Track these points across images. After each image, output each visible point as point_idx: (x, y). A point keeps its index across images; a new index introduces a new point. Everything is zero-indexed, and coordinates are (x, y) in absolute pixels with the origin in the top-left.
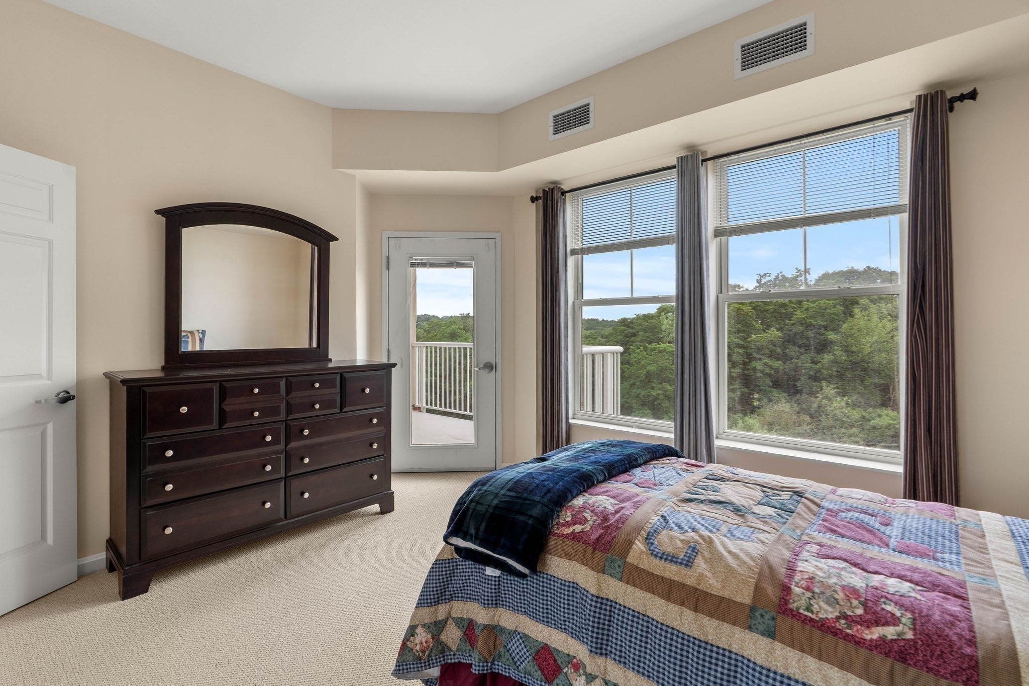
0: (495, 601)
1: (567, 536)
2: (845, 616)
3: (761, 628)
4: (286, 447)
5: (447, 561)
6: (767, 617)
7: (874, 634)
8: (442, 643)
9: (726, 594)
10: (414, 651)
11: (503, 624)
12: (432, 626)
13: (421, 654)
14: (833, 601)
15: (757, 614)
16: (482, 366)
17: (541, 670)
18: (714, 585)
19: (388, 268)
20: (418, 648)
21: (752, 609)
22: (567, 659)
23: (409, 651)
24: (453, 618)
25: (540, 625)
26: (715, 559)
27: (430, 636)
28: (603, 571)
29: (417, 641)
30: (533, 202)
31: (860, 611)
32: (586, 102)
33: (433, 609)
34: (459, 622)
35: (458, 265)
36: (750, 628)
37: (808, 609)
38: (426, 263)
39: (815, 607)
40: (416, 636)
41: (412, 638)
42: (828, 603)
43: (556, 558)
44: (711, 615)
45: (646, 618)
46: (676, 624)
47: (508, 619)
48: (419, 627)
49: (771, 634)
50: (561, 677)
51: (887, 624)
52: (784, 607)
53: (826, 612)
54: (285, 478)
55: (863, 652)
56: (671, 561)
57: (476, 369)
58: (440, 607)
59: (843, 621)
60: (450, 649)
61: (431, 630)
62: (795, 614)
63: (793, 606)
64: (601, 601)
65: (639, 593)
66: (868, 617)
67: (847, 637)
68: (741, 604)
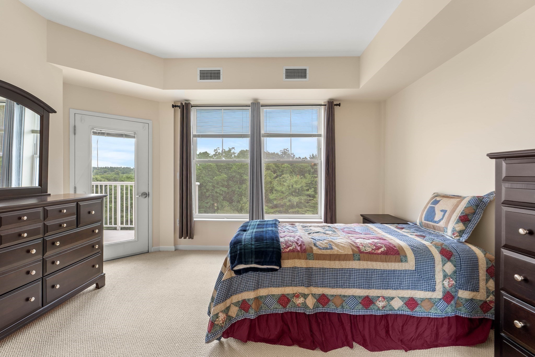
0: (257, 287)
1: (289, 251)
2: (373, 249)
3: (357, 259)
4: (43, 256)
5: (229, 279)
6: (358, 255)
7: (380, 251)
8: (229, 316)
9: (346, 253)
10: (219, 324)
11: (261, 295)
12: (226, 310)
13: (222, 325)
14: (369, 247)
15: (355, 255)
16: (140, 195)
17: (281, 305)
18: (342, 252)
19: (75, 134)
20: (221, 322)
21: (353, 255)
22: (293, 295)
23: (217, 326)
24: (233, 304)
25: (280, 288)
26: (337, 245)
27: (225, 315)
28: (307, 259)
29: (220, 319)
30: (173, 107)
31: (375, 247)
32: (219, 69)
33: (224, 303)
34: (236, 304)
35: (127, 136)
36: (354, 260)
37: (366, 250)
38: (104, 133)
39: (367, 249)
40: (219, 317)
41: (217, 320)
42: (368, 247)
43: (286, 260)
44: (344, 260)
45: (323, 269)
46: (334, 267)
47: (263, 292)
48: (220, 313)
49: (359, 260)
50: (291, 303)
51: (381, 248)
52: (361, 252)
53: (369, 250)
54: (42, 278)
55: (380, 255)
56: (327, 249)
57: (137, 196)
58: (227, 301)
59: (373, 251)
60: (233, 317)
61: (225, 312)
62: (363, 252)
63: (362, 251)
64: (308, 269)
65: (320, 262)
66: (377, 248)
67: (375, 254)
68: (350, 254)
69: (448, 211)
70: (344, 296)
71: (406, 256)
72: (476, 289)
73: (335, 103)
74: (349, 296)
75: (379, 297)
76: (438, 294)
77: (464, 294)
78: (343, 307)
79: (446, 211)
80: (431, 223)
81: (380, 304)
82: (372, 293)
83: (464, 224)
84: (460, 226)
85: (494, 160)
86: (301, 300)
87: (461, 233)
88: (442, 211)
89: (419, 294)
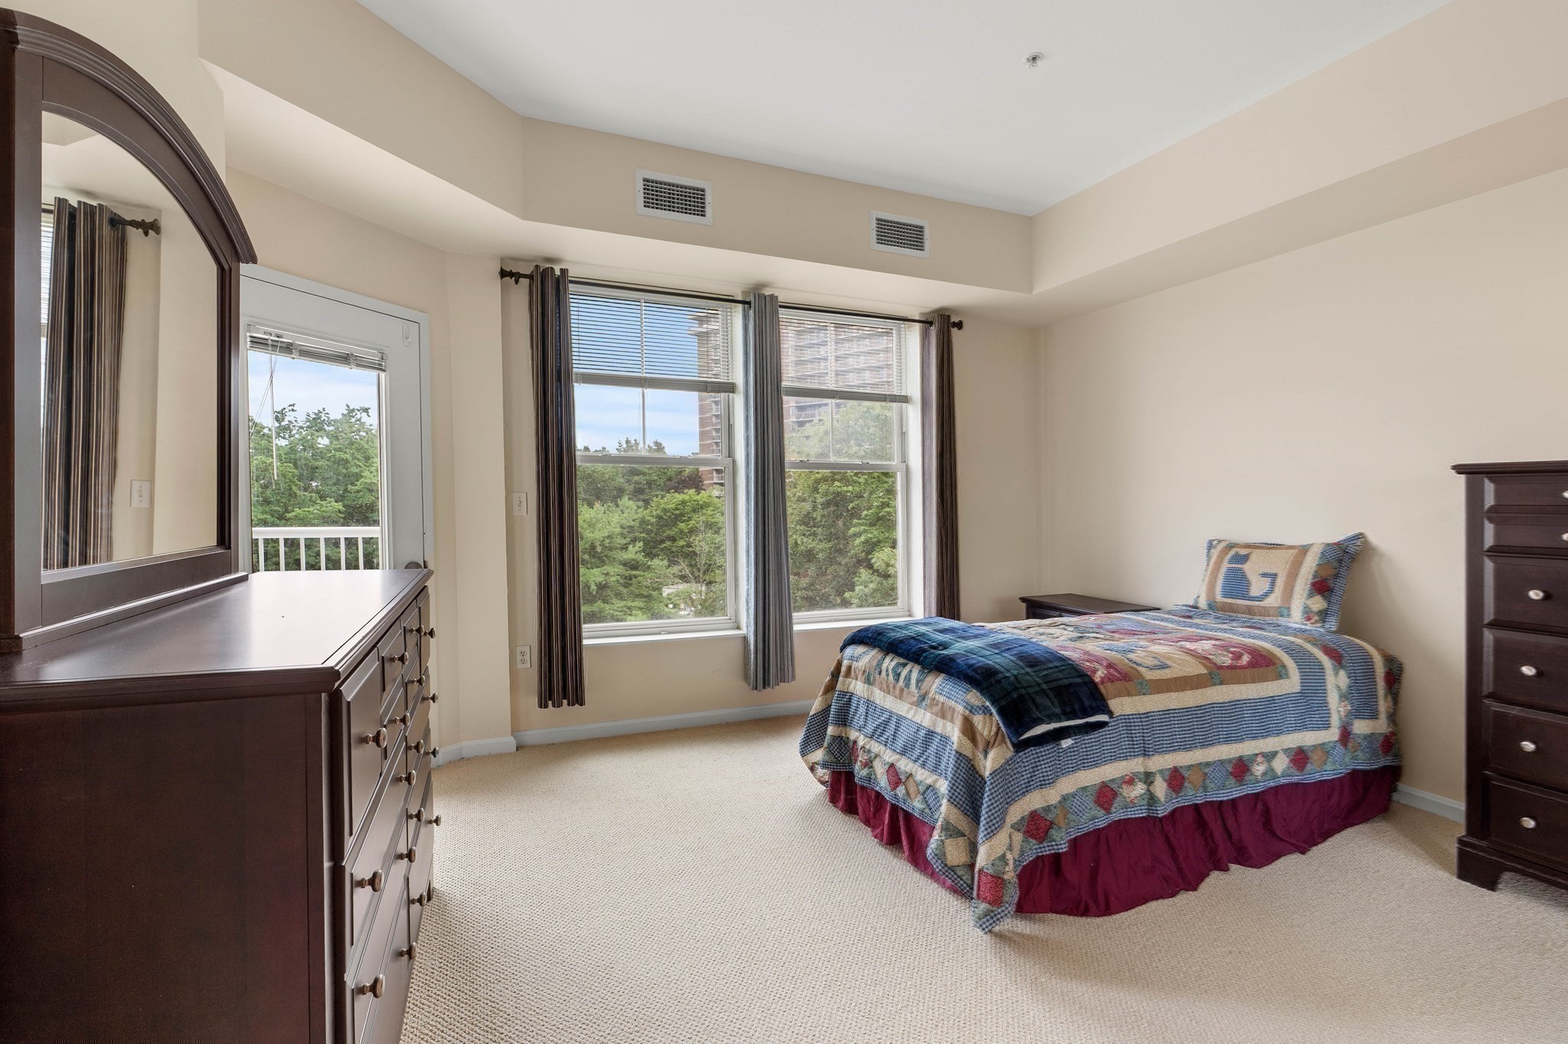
5: (1002, 768)
11: (1064, 792)
17: (1103, 808)
18: (1189, 670)
22: (1122, 781)
25: (1096, 769)
28: (1139, 694)
43: (1118, 699)
47: (1066, 785)
50: (1118, 800)
65: (1162, 697)
69: (1280, 575)
70: (1208, 764)
71: (1284, 666)
72: (1374, 716)
73: (954, 319)
74: (1215, 762)
75: (1257, 754)
76: (1333, 734)
77: (1361, 727)
78: (1205, 788)
79: (1276, 575)
80: (1239, 602)
81: (1259, 769)
82: (1246, 748)
83: (1325, 598)
84: (1318, 603)
85: (1463, 477)
86: (1139, 789)
87: (1323, 615)
88: (1264, 575)
89: (1308, 738)
